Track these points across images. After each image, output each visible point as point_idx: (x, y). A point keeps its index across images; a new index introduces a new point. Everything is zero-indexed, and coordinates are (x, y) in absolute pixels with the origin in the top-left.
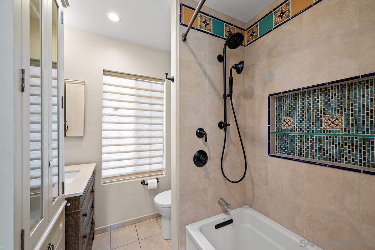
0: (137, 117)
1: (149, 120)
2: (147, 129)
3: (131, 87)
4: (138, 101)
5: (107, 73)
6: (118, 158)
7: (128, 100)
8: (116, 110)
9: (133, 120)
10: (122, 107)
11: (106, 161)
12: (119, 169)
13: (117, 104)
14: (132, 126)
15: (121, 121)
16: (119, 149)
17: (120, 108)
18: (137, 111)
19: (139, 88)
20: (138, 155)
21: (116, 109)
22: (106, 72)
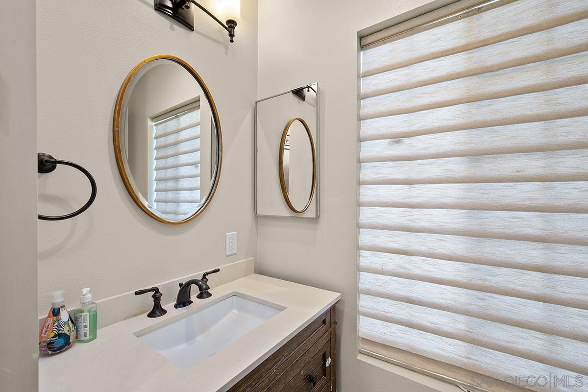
0: (475, 155)
1: (541, 163)
2: (528, 203)
3: (449, 47)
4: (479, 91)
5: (370, 40)
6: (404, 293)
7: (438, 98)
8: (397, 142)
9: (458, 167)
10: (415, 128)
11: (368, 293)
12: (407, 328)
13: (397, 124)
14: (453, 192)
15: (414, 176)
16: (407, 266)
17: (409, 135)
18: (475, 132)
19: (481, 41)
20: (481, 304)
21: (397, 138)
22: (365, 40)
